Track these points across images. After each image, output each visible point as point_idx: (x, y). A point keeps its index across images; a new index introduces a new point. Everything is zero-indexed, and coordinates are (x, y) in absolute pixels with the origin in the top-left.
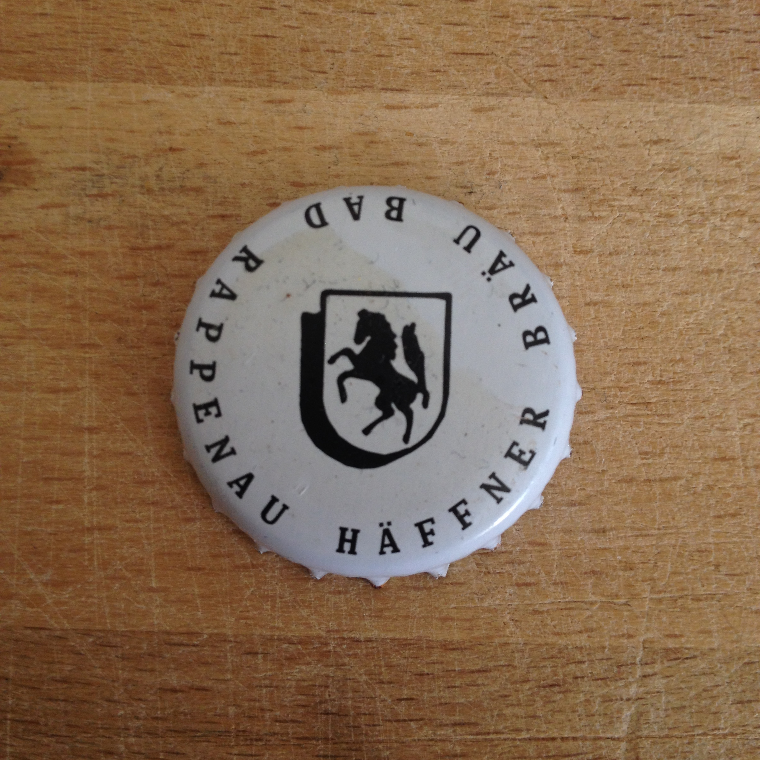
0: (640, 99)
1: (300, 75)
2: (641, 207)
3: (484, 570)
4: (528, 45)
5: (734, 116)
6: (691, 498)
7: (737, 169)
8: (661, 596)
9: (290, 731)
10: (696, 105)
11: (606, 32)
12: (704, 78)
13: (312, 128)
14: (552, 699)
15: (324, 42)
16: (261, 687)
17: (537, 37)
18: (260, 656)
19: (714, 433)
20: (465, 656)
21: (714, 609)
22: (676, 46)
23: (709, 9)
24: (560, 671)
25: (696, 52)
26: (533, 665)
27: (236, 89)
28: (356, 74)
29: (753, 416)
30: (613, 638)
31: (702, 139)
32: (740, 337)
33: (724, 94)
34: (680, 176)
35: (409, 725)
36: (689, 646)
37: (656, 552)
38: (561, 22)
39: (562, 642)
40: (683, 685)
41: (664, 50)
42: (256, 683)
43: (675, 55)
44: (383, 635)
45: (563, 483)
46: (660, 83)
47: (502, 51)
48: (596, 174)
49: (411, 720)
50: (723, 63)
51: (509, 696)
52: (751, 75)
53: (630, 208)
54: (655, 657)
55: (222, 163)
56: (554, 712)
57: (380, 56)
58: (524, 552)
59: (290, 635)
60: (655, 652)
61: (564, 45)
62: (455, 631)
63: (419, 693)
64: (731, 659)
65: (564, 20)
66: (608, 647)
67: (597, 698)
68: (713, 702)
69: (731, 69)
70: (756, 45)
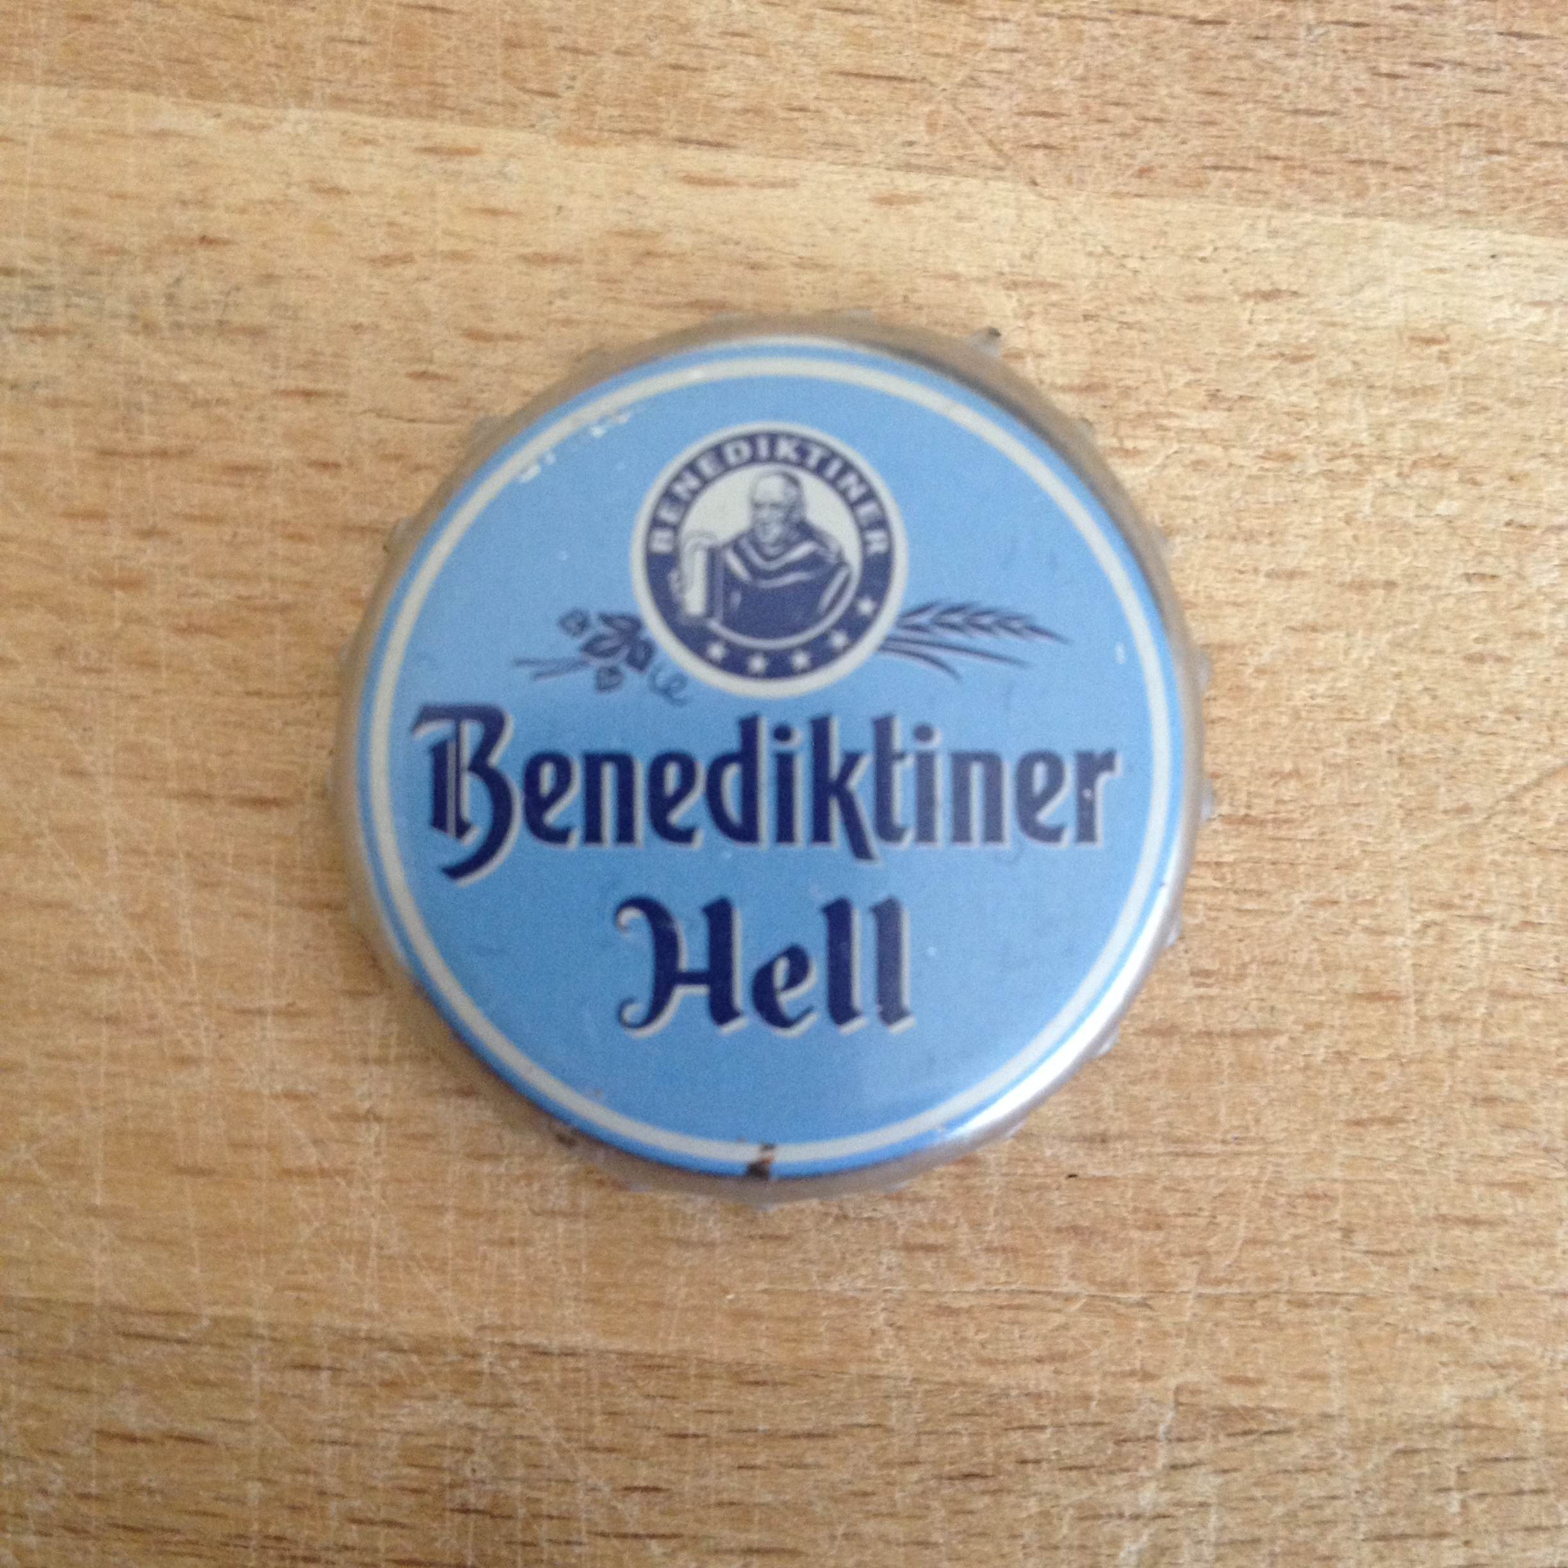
0: (1239, 199)
1: (499, 97)
2: (1226, 436)
4: (1003, 66)
5: (1441, 248)
6: (1299, 1078)
7: (1442, 365)
8: (1222, 1289)
9: (381, 1544)
10: (1360, 221)
11: (1173, 50)
12: (1380, 163)
13: (516, 215)
14: (968, 1507)
15: (555, 30)
16: (322, 1442)
17: (1024, 50)
18: (325, 1375)
19: (1357, 939)
20: (780, 1399)
21: (1337, 1327)
22: (1325, 90)
23: (1402, 14)
24: (989, 1446)
25: (1367, 105)
26: (929, 1427)
27: (356, 118)
28: (624, 104)
29: (1446, 906)
30: (1109, 1379)
31: (1369, 294)
32: (1425, 731)
33: (1421, 202)
34: (1314, 374)
35: (646, 1548)
36: (1275, 1405)
37: (1217, 1191)
38: (1078, 22)
39: (996, 1379)
40: (1257, 1493)
41: (1298, 97)
42: (310, 1433)
43: (1321, 108)
44: (602, 1343)
46: (1286, 167)
47: (946, 76)
48: (1133, 356)
49: (652, 1536)
50: (1425, 134)
51: (873, 1494)
52: (1484, 162)
53: (1203, 435)
54: (1199, 1424)
55: (315, 278)
56: (970, 1536)
57: (676, 67)
59: (393, 1330)
60: (1202, 1415)
61: (1080, 71)
62: (762, 1343)
63: (673, 1477)
64: (1368, 1440)
65: (1083, 18)
66: (1097, 1396)
67: (1066, 1508)
68: (1322, 1534)
69: (1441, 145)
70: (1500, 98)
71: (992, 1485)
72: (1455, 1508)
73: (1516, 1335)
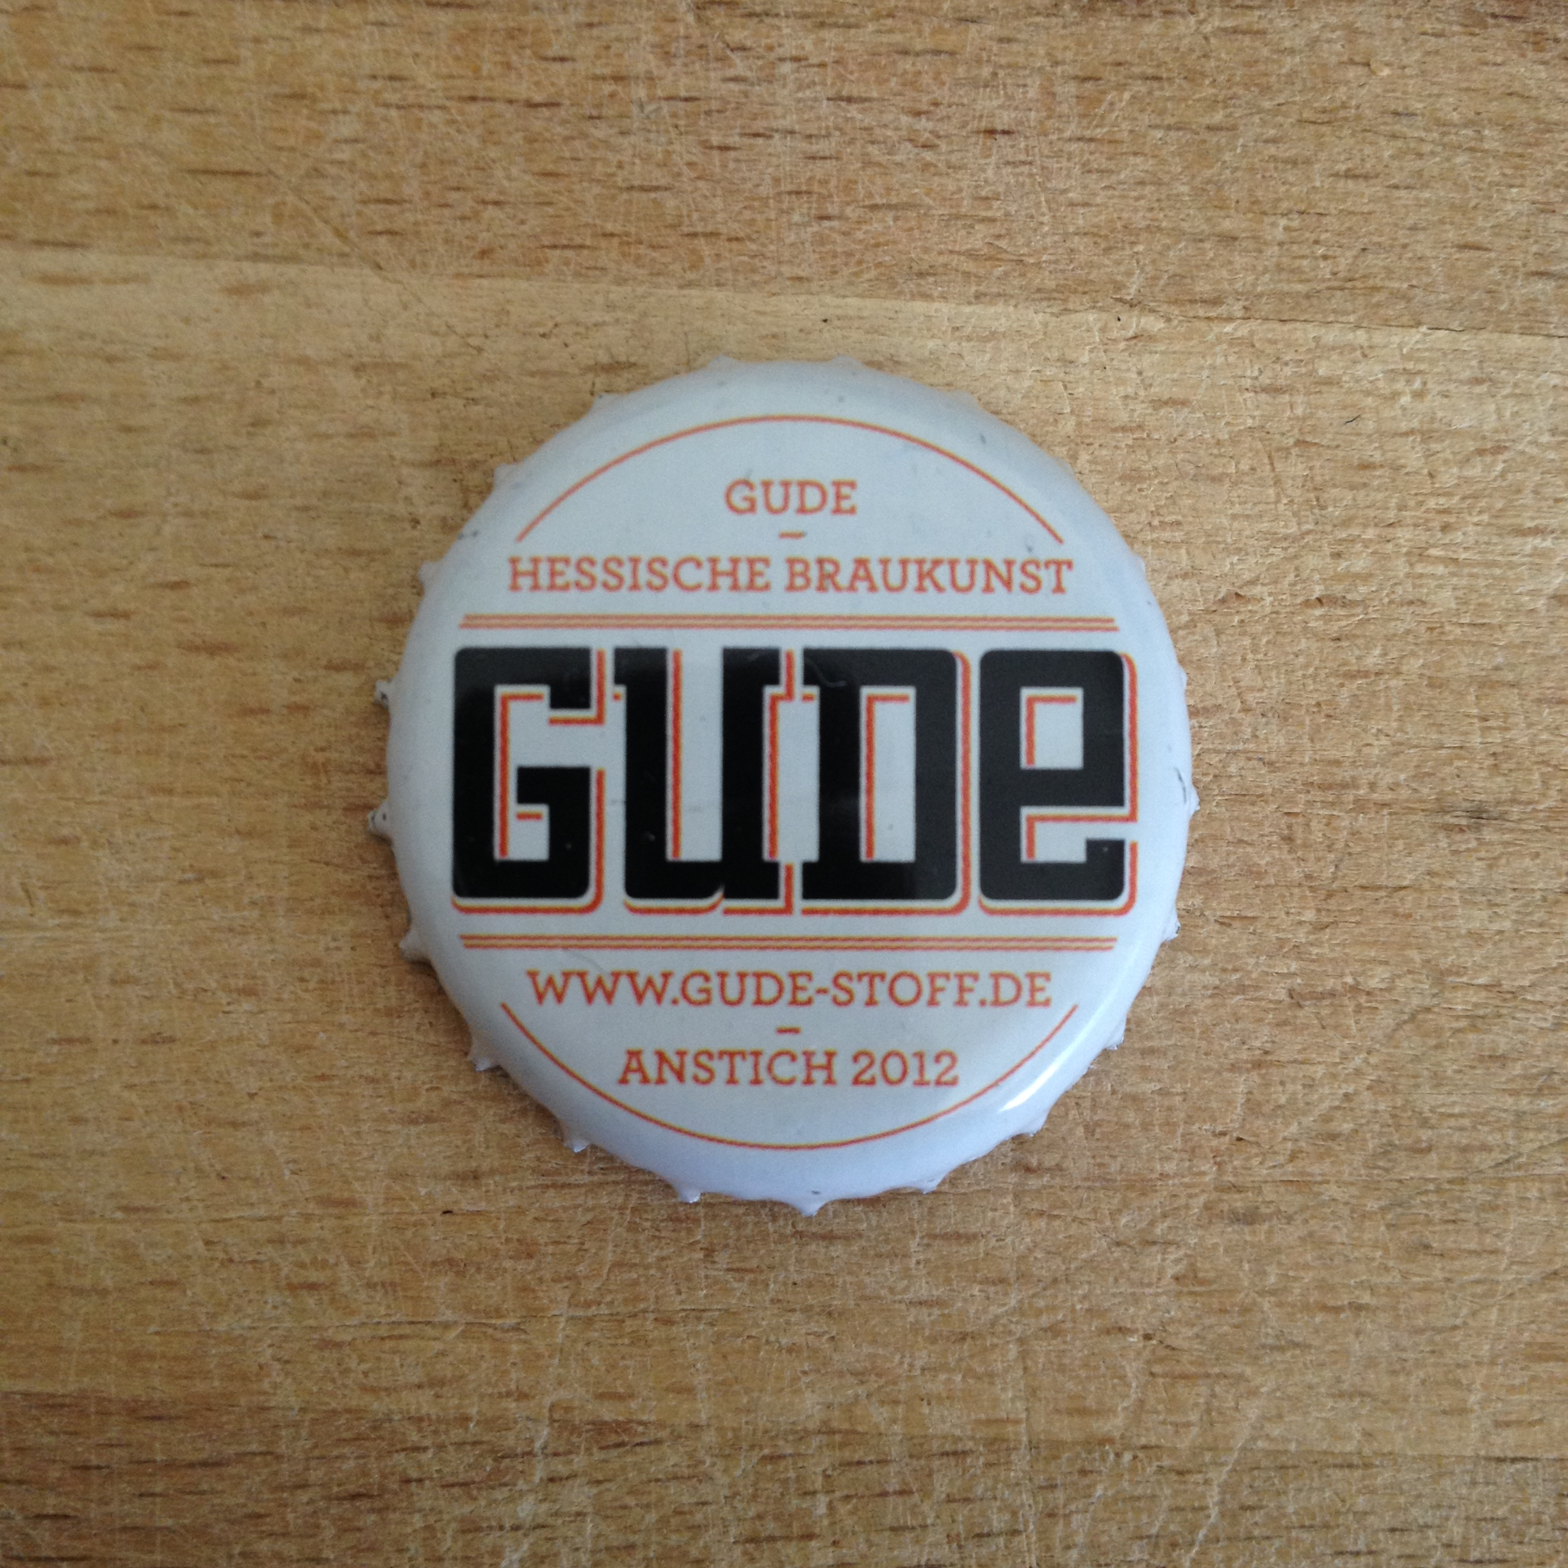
0: (577, 275)
3: (221, 1255)
4: (345, 157)
8: (593, 1310)
10: (694, 292)
11: (510, 133)
12: (714, 235)
14: (356, 1524)
17: (364, 141)
20: (175, 1432)
21: (702, 1341)
22: (658, 165)
23: (732, 86)
24: (373, 1465)
25: (699, 178)
26: (317, 1453)
30: (487, 1400)
33: (754, 270)
36: (645, 1418)
37: (584, 1220)
38: (416, 111)
39: (378, 1406)
40: (630, 1501)
41: (633, 173)
43: (654, 183)
45: (394, 1074)
46: (621, 244)
47: (291, 168)
48: (480, 430)
49: (63, 1559)
50: (756, 204)
51: (267, 1515)
52: (815, 228)
54: (574, 1439)
56: (359, 1551)
57: (33, 174)
58: (307, 1218)
60: (574, 1430)
61: (419, 159)
62: (156, 1381)
63: (79, 1505)
64: (735, 1446)
65: (421, 107)
66: (476, 1418)
67: (449, 1522)
68: (694, 1538)
69: (773, 215)
70: (828, 164)
71: (378, 1504)
72: (822, 1509)
73: (874, 1342)
